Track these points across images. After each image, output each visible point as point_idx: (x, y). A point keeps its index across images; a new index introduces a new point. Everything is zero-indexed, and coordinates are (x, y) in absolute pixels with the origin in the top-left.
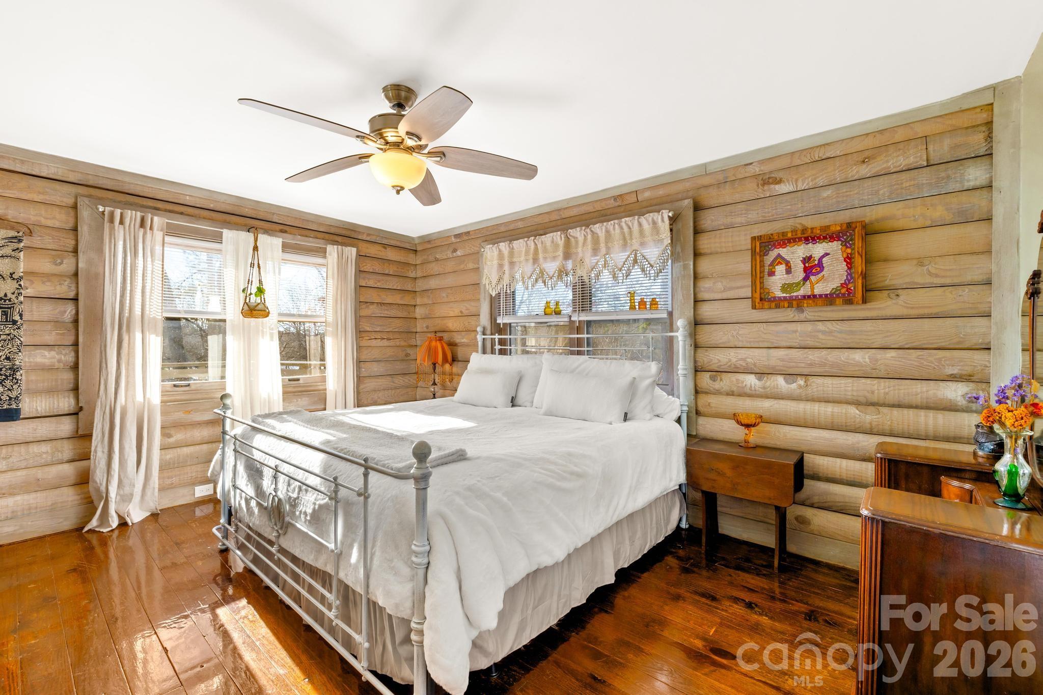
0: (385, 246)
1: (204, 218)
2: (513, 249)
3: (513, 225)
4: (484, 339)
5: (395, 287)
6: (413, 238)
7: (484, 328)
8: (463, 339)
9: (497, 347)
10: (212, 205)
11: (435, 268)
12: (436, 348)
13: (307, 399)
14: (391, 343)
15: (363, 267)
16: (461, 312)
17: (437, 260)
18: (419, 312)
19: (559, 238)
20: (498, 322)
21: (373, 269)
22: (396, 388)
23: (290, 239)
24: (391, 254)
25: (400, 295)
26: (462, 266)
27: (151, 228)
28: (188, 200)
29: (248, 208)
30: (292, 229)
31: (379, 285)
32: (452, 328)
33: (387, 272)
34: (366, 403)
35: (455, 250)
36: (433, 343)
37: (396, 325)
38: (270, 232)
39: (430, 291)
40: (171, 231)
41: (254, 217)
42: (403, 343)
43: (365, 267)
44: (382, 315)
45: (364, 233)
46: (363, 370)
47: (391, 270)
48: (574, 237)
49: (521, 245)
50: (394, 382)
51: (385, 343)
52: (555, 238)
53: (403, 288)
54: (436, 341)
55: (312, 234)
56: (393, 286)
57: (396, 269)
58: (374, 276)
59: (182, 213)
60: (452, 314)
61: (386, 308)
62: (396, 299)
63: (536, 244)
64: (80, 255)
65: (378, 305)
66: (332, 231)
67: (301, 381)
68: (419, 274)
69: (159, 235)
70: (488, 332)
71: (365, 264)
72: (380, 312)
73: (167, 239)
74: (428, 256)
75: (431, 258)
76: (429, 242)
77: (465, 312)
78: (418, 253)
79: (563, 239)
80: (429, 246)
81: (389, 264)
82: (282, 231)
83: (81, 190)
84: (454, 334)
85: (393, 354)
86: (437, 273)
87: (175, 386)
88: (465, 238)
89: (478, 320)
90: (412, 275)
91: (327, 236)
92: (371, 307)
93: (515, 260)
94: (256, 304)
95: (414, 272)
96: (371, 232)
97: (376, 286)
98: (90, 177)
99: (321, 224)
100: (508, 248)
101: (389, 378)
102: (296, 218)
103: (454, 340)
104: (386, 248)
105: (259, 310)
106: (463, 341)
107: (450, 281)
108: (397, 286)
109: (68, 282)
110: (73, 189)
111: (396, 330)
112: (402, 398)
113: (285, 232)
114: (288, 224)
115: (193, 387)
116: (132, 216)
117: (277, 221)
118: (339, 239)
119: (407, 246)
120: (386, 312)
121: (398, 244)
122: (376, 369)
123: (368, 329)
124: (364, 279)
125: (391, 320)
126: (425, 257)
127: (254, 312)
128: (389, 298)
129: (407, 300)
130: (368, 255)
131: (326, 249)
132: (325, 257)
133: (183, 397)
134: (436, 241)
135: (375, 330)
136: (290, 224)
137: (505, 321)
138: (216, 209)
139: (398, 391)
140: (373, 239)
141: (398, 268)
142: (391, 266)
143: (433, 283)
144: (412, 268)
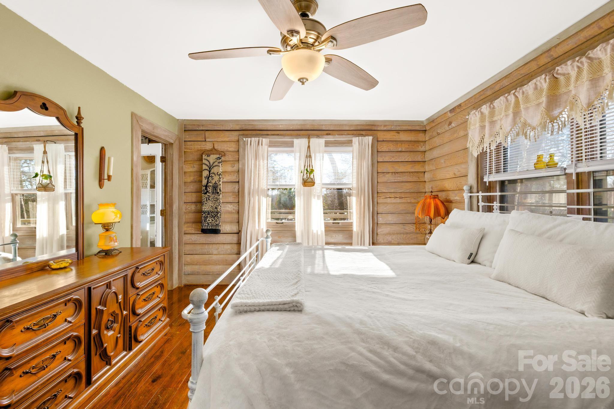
0: (398, 131)
1: (288, 135)
2: (494, 108)
3: (499, 85)
4: (471, 196)
5: (406, 160)
6: (422, 122)
7: (471, 188)
8: (456, 196)
9: (481, 204)
10: (291, 128)
11: (437, 141)
12: (430, 204)
13: (341, 236)
14: (403, 200)
15: (381, 148)
16: (455, 174)
17: (438, 134)
18: (427, 176)
19: (543, 81)
20: (484, 180)
21: (388, 149)
22: (407, 233)
23: (330, 138)
24: (403, 137)
25: (411, 165)
26: (455, 135)
27: (262, 145)
28: (281, 128)
29: (309, 125)
30: (334, 132)
31: (393, 160)
32: (449, 188)
33: (400, 150)
34: (382, 241)
35: (450, 123)
36: (428, 200)
37: (407, 187)
38: (320, 136)
39: (434, 160)
40: (271, 145)
41: (312, 129)
42: (413, 201)
43: (383, 149)
44: (396, 181)
45: (381, 125)
46: (381, 219)
47: (404, 147)
48: (564, 75)
49: (502, 102)
50: (405, 229)
51: (398, 200)
52: (538, 83)
53: (414, 160)
54: (431, 199)
55: (346, 133)
56: (405, 159)
57: (407, 147)
58: (390, 154)
59: (278, 135)
60: (448, 176)
61: (398, 175)
62: (408, 168)
63: (516, 97)
64: (240, 162)
65: (392, 174)
66: (359, 128)
67: (340, 224)
68: (427, 147)
69: (265, 147)
70: (475, 190)
71: (382, 146)
72: (395, 178)
73: (270, 149)
74: (432, 132)
75: (435, 134)
76: (433, 121)
77: (458, 174)
78: (427, 132)
79: (547, 80)
80: (434, 125)
81: (402, 144)
82: (327, 134)
83: (241, 133)
84: (450, 192)
85: (404, 208)
86: (439, 145)
87: (277, 223)
88: (458, 110)
89: (467, 180)
90: (423, 149)
91: (355, 132)
92: (387, 176)
93: (495, 119)
94: (307, 179)
95: (424, 146)
96: (387, 124)
97: (391, 161)
98: (243, 126)
99: (352, 125)
100: (488, 109)
101: (401, 226)
102: (335, 125)
103: (450, 197)
104: (399, 133)
105: (308, 182)
106: (456, 198)
107: (446, 149)
108: (408, 159)
109: (237, 173)
110: (237, 133)
111: (408, 191)
112: (412, 241)
113: (330, 134)
114: (331, 129)
115: (285, 224)
116: (254, 140)
117: (325, 129)
118: (363, 133)
119: (418, 128)
120: (399, 178)
121: (410, 128)
122: (390, 219)
123: (384, 191)
124: (381, 157)
125: (403, 184)
126: (431, 134)
127: (306, 184)
128: (401, 168)
129: (418, 168)
130: (385, 140)
131: (352, 140)
132: (352, 146)
133: (279, 229)
134: (437, 120)
135: (390, 191)
136: (333, 129)
137: (491, 180)
138: (293, 129)
139: (409, 235)
140: (389, 128)
141: (409, 146)
142: (403, 145)
143: (436, 153)
144: (422, 144)
